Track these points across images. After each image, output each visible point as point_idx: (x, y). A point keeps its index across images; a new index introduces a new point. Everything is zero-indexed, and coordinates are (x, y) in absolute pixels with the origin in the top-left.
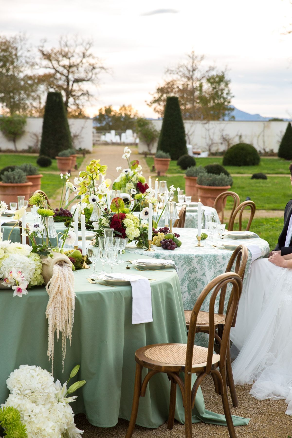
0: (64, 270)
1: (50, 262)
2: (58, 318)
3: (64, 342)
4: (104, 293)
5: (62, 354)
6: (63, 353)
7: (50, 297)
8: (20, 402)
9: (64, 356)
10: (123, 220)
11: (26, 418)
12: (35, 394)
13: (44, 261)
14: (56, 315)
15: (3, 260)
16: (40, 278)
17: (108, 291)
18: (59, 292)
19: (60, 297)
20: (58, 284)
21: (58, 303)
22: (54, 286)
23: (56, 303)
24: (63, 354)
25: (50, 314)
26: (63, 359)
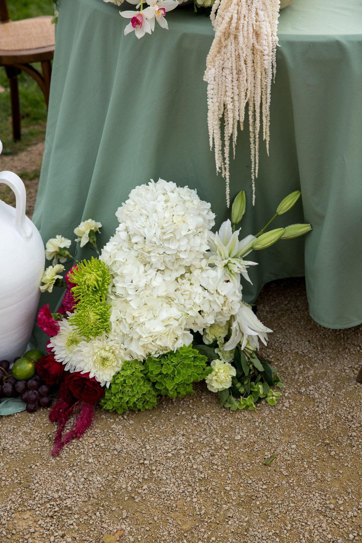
2: (229, 93)
6: (253, 166)
9: (254, 172)
23: (225, 59)
24: (253, 169)
26: (253, 178)
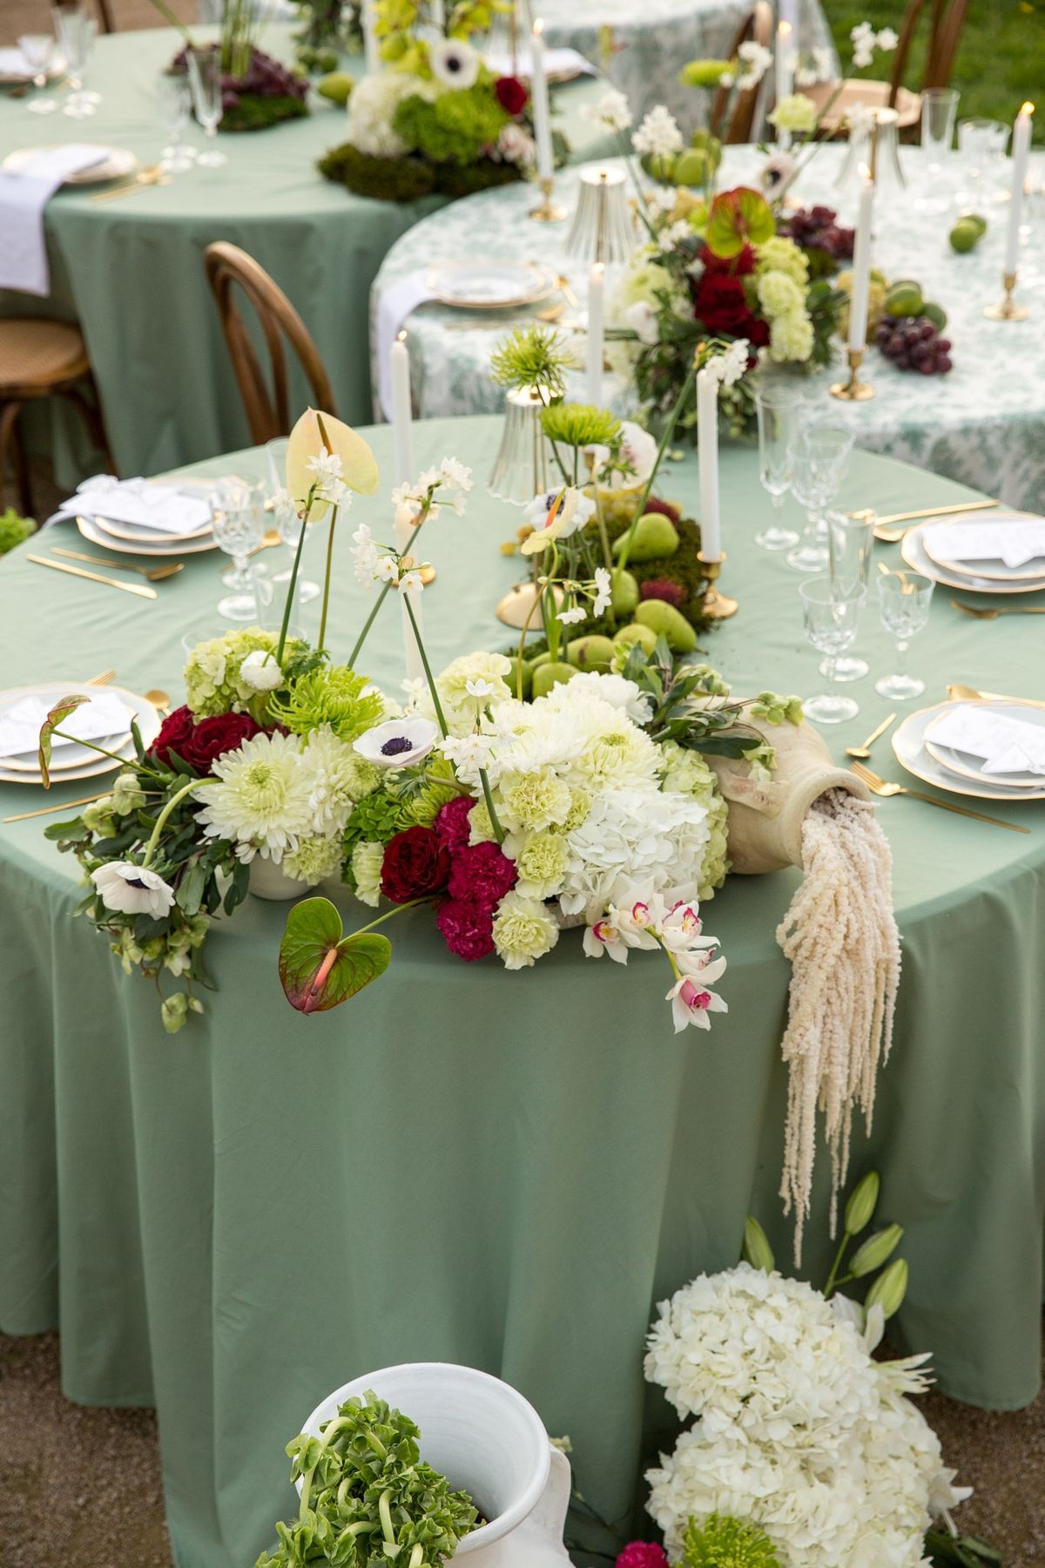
1: (772, 798)
2: (838, 1059)
5: (833, 1168)
6: (836, 1166)
9: (839, 1178)
14: (830, 1047)
18: (846, 950)
19: (850, 970)
20: (842, 919)
24: (835, 1171)
26: (836, 1188)
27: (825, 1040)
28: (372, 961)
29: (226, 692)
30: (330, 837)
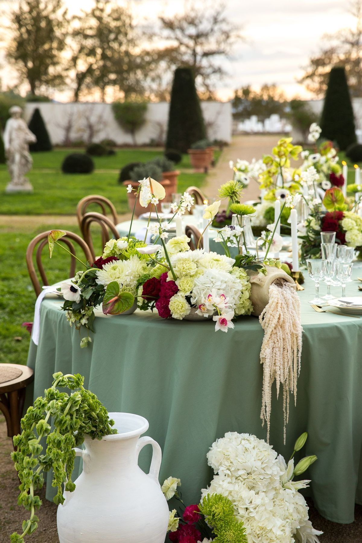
0: (285, 292)
1: (262, 280)
2: (278, 364)
3: (286, 399)
4: (343, 326)
5: (284, 416)
7: (266, 332)
8: (231, 488)
9: (286, 420)
10: (340, 222)
11: (242, 512)
12: (253, 476)
13: (253, 279)
14: (275, 359)
15: (196, 279)
16: (248, 304)
17: (350, 324)
18: (280, 325)
19: (281, 332)
20: (278, 313)
21: (278, 341)
22: (272, 316)
23: (275, 342)
25: (266, 357)
26: (285, 424)
27: (273, 356)
28: (128, 302)
29: (113, 252)
30: (132, 286)
